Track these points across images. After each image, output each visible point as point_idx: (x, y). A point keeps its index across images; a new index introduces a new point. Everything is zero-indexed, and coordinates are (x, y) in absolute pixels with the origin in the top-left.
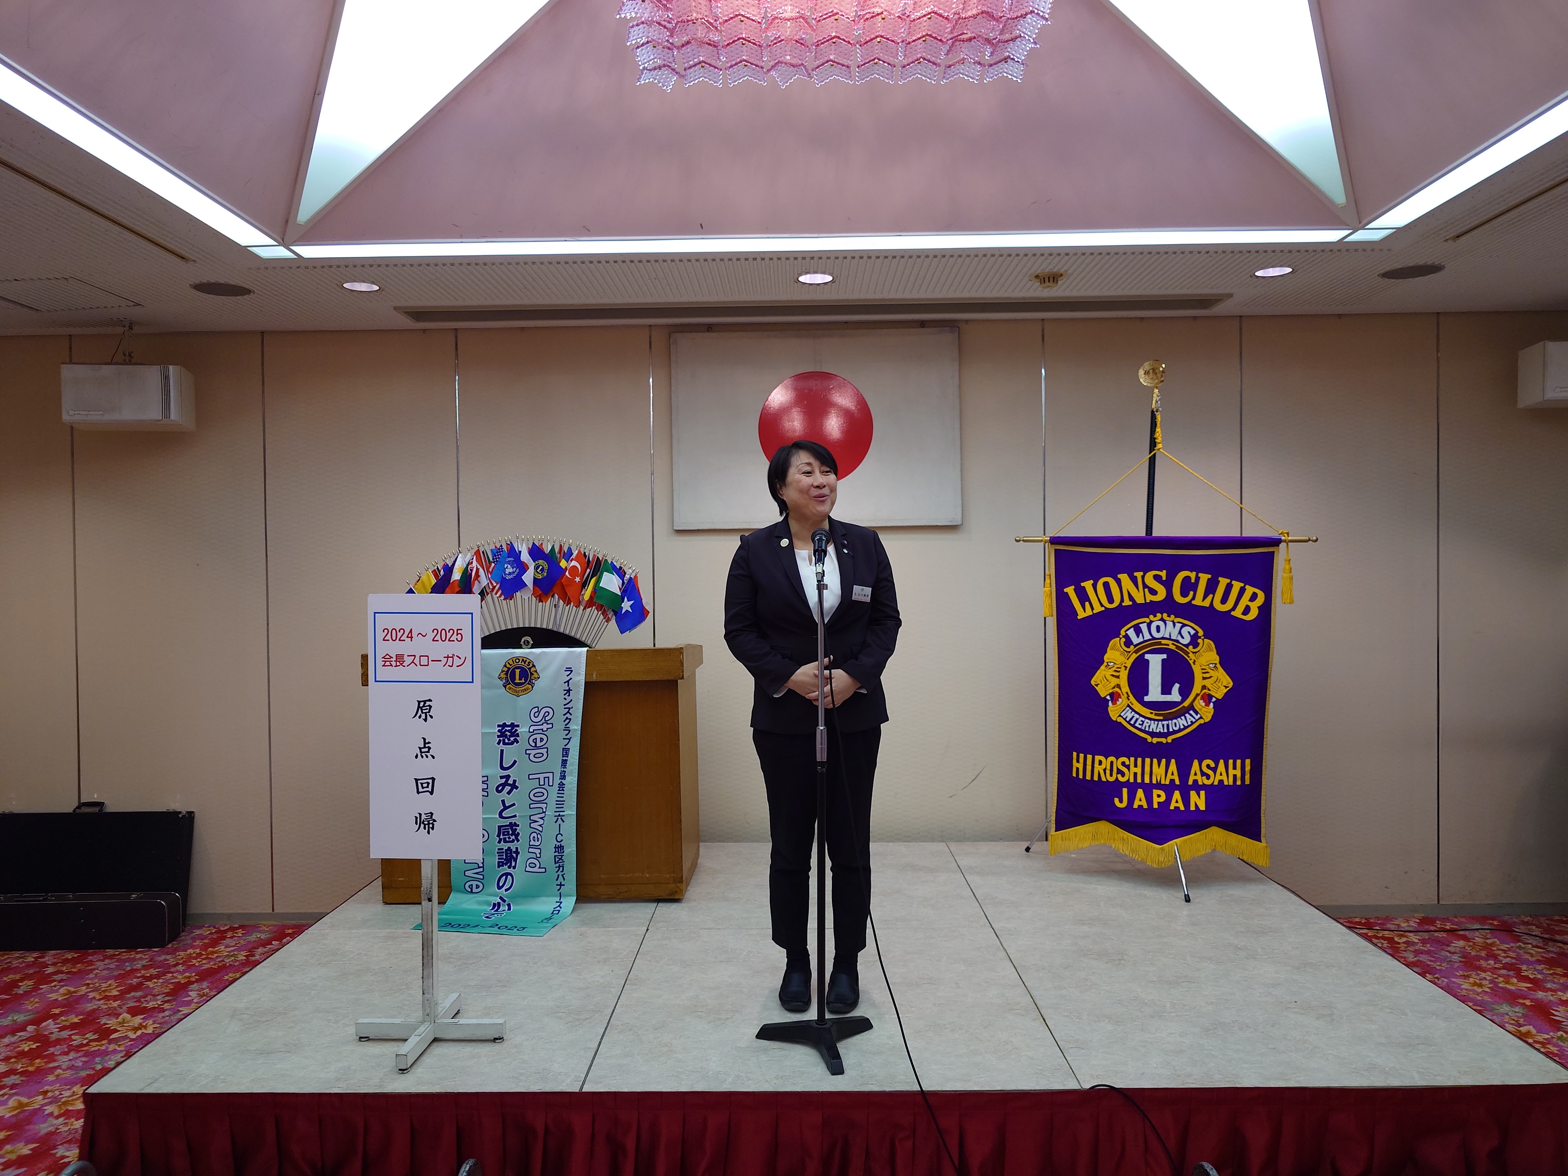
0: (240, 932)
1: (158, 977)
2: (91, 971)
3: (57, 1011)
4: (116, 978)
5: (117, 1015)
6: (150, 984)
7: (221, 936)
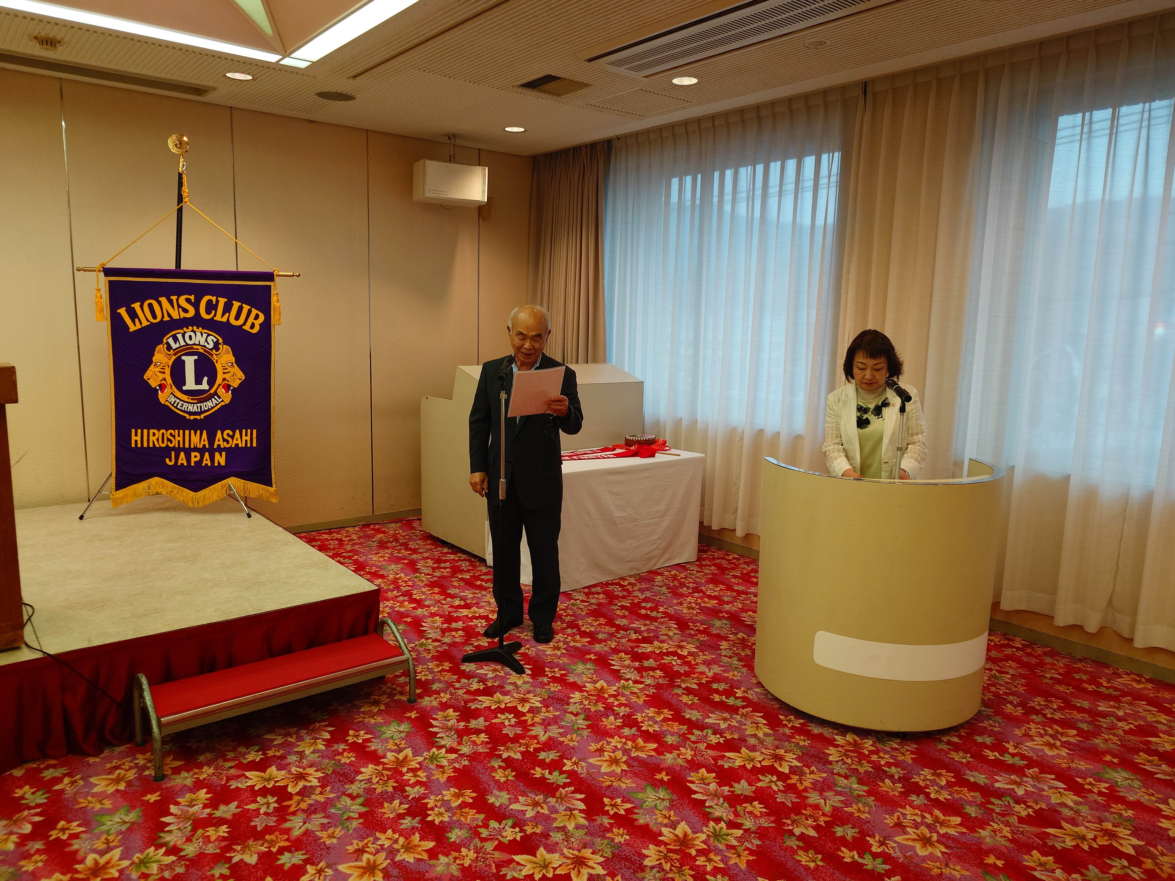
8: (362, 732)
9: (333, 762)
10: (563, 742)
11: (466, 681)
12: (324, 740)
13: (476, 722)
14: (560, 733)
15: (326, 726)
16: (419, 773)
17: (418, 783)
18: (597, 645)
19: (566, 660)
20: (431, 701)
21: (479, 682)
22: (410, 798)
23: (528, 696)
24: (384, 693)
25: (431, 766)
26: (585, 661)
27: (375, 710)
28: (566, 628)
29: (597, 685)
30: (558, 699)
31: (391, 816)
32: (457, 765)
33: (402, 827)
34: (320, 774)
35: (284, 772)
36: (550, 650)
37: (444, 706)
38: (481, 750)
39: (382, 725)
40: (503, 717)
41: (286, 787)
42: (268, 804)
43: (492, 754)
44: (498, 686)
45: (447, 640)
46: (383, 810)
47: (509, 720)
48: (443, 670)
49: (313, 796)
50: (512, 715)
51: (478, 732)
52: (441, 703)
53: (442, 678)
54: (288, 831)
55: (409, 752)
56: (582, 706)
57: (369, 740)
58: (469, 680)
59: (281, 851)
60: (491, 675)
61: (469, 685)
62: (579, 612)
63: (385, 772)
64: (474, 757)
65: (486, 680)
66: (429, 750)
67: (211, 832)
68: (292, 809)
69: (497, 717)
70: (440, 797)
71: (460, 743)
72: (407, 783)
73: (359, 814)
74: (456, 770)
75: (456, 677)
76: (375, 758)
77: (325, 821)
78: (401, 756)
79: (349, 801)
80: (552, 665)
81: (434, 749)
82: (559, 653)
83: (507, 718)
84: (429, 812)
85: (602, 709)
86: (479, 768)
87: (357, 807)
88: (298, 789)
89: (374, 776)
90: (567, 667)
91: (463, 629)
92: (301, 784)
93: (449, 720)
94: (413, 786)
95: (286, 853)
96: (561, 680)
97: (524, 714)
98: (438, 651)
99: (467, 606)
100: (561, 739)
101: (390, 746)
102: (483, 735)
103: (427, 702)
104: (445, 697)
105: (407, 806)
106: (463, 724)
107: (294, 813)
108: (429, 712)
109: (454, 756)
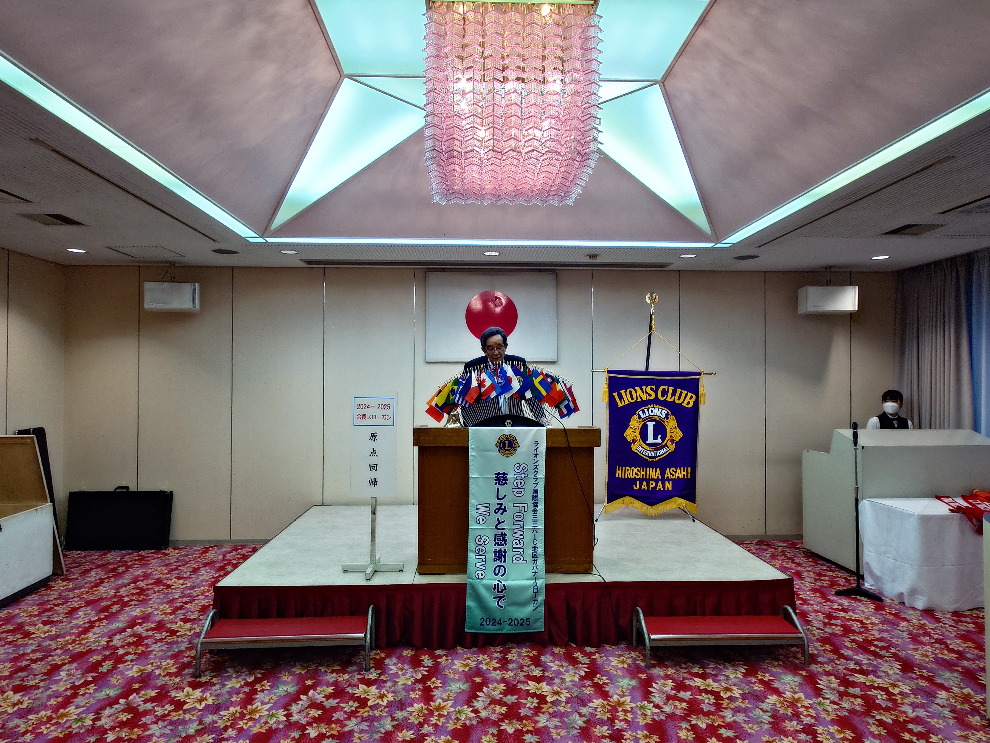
0: (216, 548)
1: (183, 565)
2: (150, 564)
3: (142, 578)
4: (164, 566)
5: (172, 580)
6: (181, 568)
7: (206, 550)
8: (767, 675)
9: (748, 687)
10: (930, 722)
11: (845, 661)
12: (741, 672)
13: (854, 690)
14: (927, 716)
15: (743, 665)
16: (810, 710)
17: (809, 715)
18: (965, 662)
19: (933, 666)
20: (817, 668)
21: (855, 664)
22: (804, 723)
23: (897, 683)
24: (782, 654)
25: (819, 708)
26: (952, 671)
27: (776, 663)
28: (935, 643)
29: (963, 691)
30: (925, 692)
31: (791, 729)
32: (839, 714)
33: (799, 738)
34: (740, 692)
35: (717, 684)
36: (918, 655)
37: (828, 674)
38: (858, 709)
39: (781, 674)
40: (876, 692)
41: (719, 692)
42: (710, 700)
43: (867, 713)
44: (872, 671)
45: (828, 630)
46: (785, 724)
47: (882, 695)
48: (825, 650)
49: (737, 703)
50: (884, 693)
51: (856, 697)
52: (825, 671)
53: (825, 655)
54: (723, 717)
55: (802, 695)
56: (948, 702)
57: (772, 681)
58: (847, 661)
59: (720, 726)
60: (865, 661)
61: (847, 664)
62: (948, 633)
63: (785, 703)
64: (852, 712)
65: (862, 664)
66: (817, 698)
67: (677, 703)
68: (724, 706)
69: (871, 691)
70: (826, 729)
71: (840, 700)
72: (801, 713)
73: (769, 722)
74: (838, 716)
75: (837, 657)
76: (777, 692)
77: (747, 719)
78: (796, 696)
79: (761, 713)
80: (920, 667)
81: (821, 699)
82: (927, 660)
83: (880, 694)
84: (818, 735)
85: (969, 709)
86: (857, 719)
87: (766, 718)
88: (727, 696)
89: (777, 703)
90: (934, 671)
91: (841, 626)
92: (729, 694)
93: (832, 683)
94: (806, 716)
95: (723, 728)
96: (929, 679)
97: (895, 695)
98: (821, 637)
99: (845, 610)
100: (928, 720)
101: (788, 687)
102: (859, 700)
103: (814, 668)
104: (828, 668)
105: (802, 727)
106: (843, 688)
107: (726, 708)
108: (816, 674)
109: (836, 707)
